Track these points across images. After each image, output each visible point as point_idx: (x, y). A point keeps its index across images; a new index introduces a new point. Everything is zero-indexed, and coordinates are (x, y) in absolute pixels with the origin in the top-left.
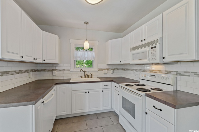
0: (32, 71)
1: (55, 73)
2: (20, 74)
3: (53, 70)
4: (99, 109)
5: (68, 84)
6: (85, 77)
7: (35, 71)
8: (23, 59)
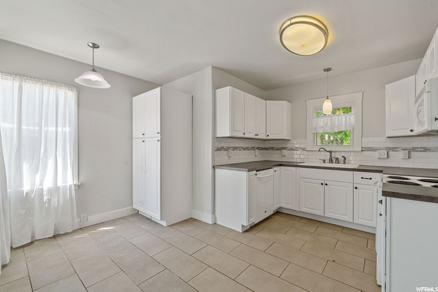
0: (258, 148)
1: (285, 152)
2: (247, 151)
3: (283, 148)
4: (348, 218)
5: (295, 168)
6: (331, 161)
7: (262, 149)
8: (246, 136)
